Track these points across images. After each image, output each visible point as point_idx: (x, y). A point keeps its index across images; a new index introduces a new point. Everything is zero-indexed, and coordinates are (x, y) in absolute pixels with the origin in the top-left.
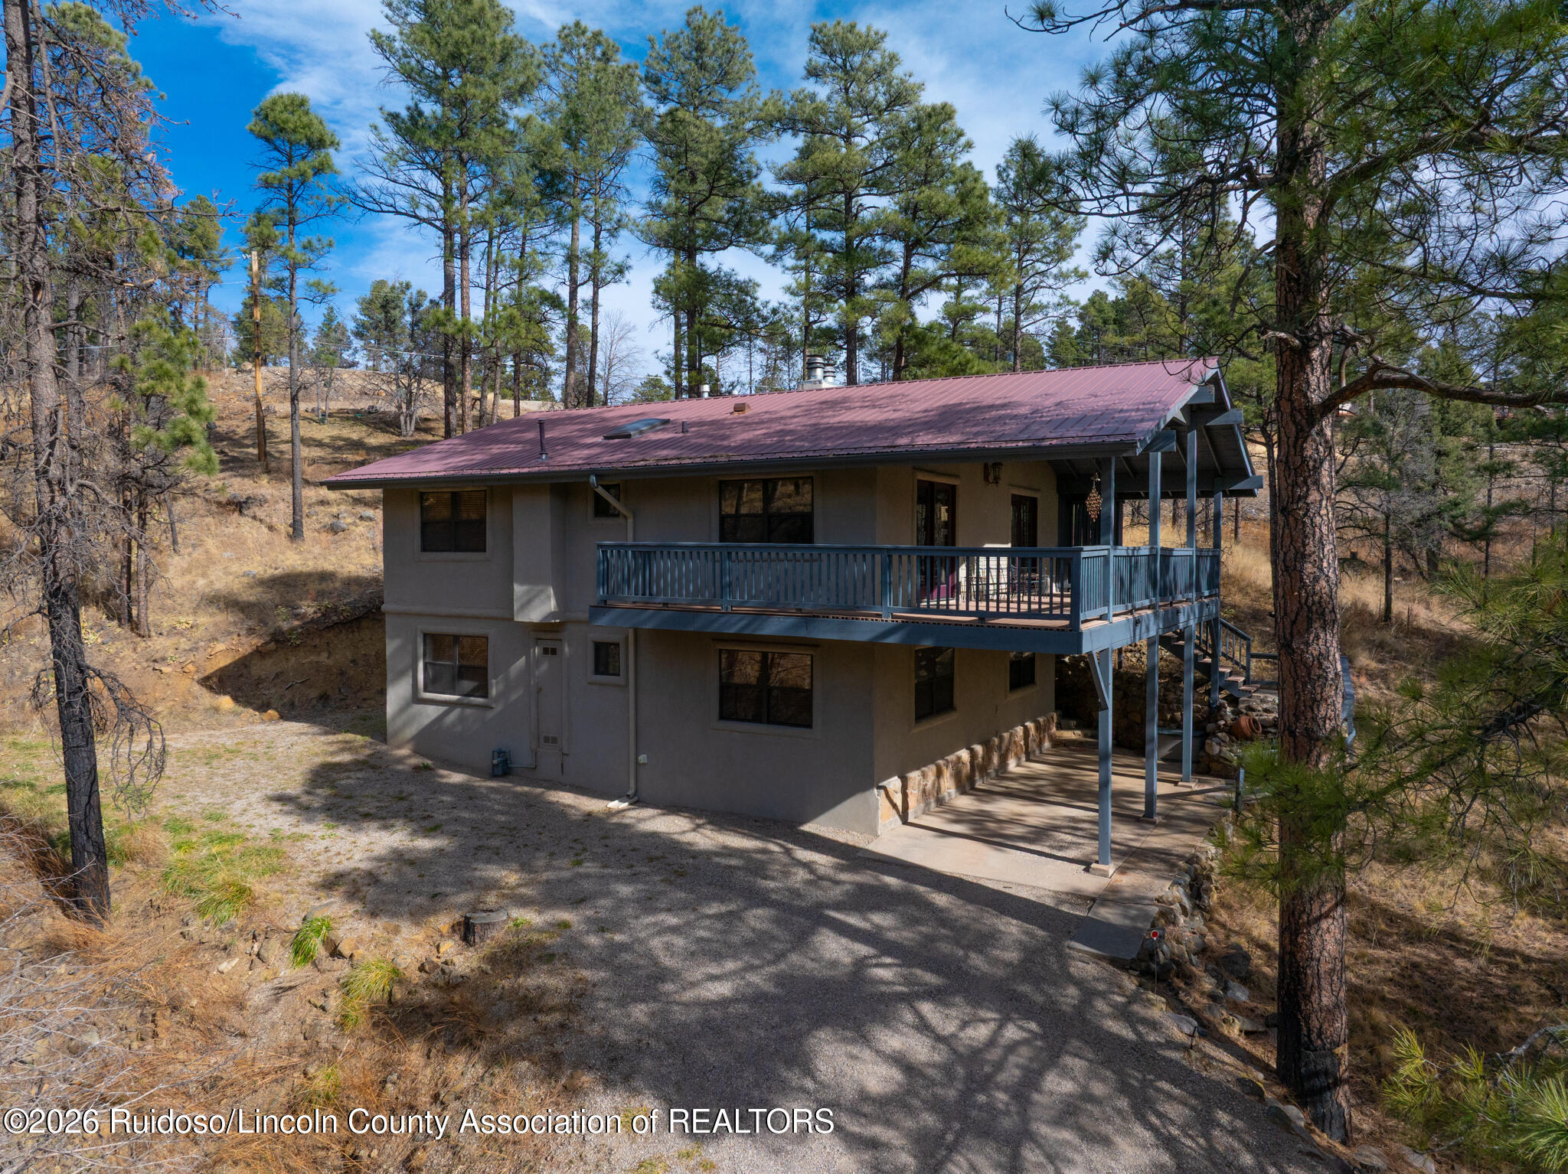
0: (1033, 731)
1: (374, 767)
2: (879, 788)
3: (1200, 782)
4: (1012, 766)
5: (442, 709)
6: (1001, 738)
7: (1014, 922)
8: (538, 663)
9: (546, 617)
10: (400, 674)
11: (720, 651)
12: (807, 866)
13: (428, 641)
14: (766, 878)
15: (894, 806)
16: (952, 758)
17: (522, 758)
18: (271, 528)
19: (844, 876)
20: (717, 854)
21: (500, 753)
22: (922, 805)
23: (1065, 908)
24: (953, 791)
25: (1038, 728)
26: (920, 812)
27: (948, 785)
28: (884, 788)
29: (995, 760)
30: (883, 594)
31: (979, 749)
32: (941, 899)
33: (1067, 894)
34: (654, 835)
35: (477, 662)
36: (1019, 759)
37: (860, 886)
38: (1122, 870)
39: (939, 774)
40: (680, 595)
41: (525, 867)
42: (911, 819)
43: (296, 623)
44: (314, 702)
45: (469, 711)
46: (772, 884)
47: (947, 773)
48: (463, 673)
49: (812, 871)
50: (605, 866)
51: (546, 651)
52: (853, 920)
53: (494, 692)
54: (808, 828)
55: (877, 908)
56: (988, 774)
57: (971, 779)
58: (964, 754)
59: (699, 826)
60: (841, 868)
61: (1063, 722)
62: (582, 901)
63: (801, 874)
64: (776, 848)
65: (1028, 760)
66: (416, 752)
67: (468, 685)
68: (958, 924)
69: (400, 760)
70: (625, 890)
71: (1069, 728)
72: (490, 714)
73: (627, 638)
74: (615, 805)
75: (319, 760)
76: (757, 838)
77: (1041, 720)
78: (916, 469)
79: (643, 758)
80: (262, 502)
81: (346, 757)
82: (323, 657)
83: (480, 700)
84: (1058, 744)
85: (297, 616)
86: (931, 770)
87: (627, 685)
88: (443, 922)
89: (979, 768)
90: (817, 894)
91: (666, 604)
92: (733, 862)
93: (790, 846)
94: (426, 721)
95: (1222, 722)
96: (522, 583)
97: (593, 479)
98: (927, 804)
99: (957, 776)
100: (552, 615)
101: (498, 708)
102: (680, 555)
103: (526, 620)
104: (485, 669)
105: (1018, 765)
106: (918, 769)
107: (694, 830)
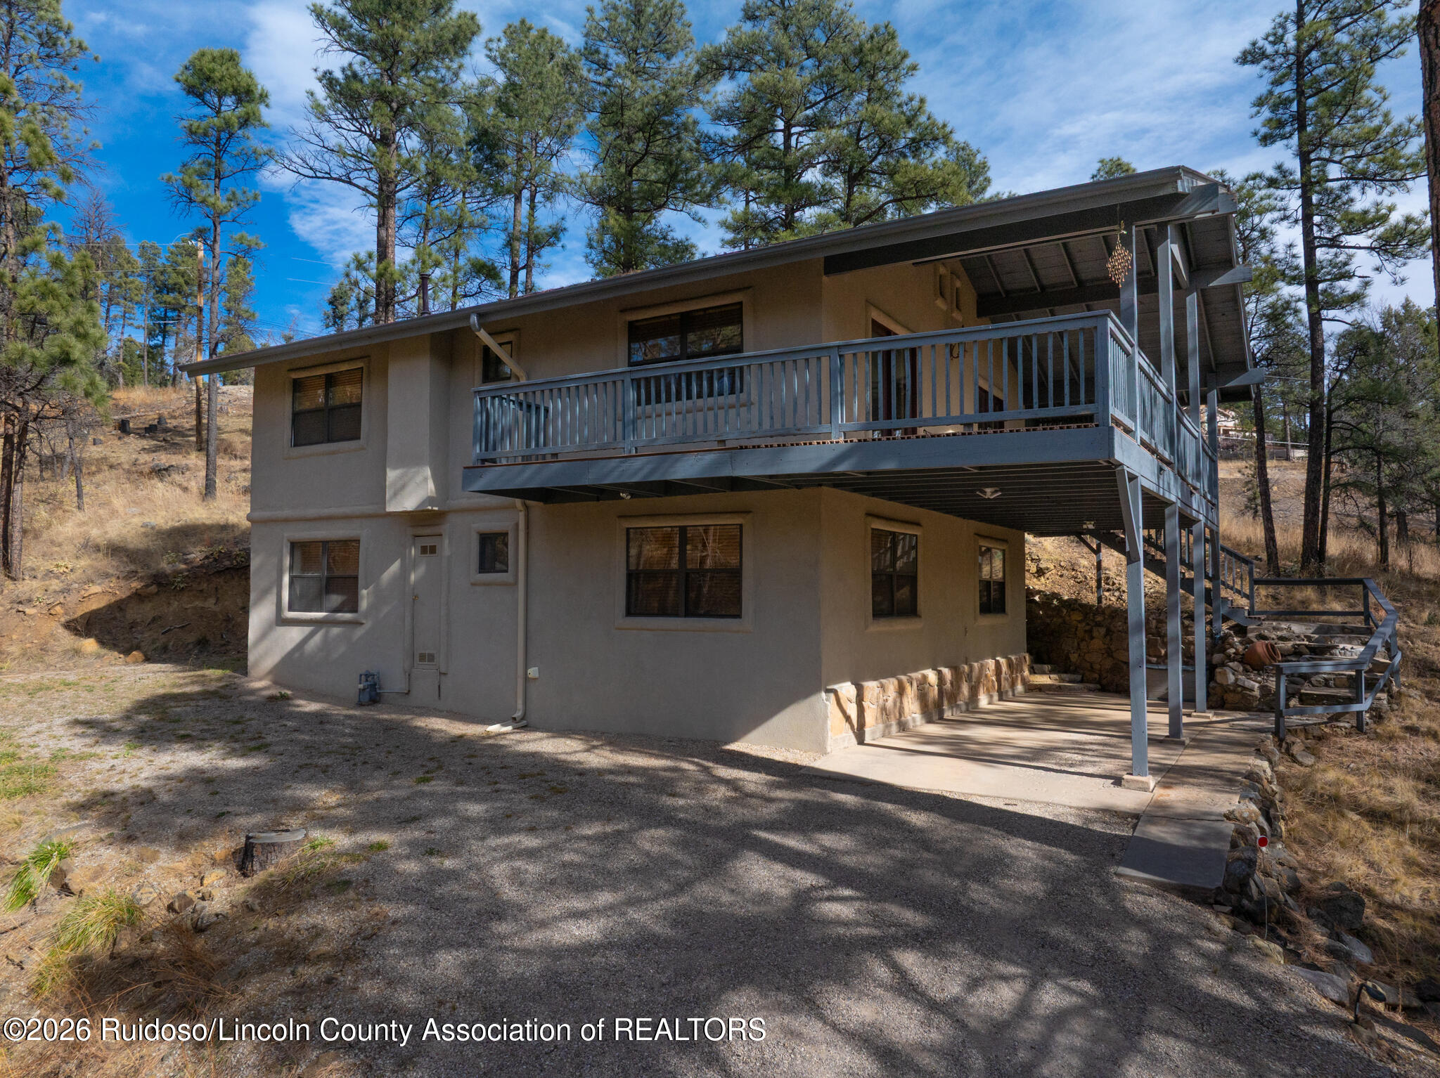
0: (1004, 668)
1: (222, 697)
2: (828, 691)
3: (1215, 714)
4: (983, 702)
5: (307, 630)
6: (971, 667)
8: (414, 566)
9: (423, 503)
10: (264, 593)
11: (628, 529)
12: (731, 784)
13: (298, 554)
14: (674, 795)
15: (848, 719)
16: (917, 675)
17: (394, 682)
19: (779, 794)
20: (611, 772)
21: (367, 675)
22: (881, 726)
24: (918, 716)
25: (1010, 665)
26: (878, 734)
27: (912, 707)
28: (835, 692)
29: (965, 689)
30: (832, 408)
31: (947, 672)
34: (534, 755)
35: (349, 573)
36: (991, 697)
37: (804, 805)
38: (1166, 786)
39: (901, 691)
40: (573, 442)
41: (352, 785)
42: (867, 740)
43: (183, 566)
44: (191, 646)
45: (336, 631)
46: (681, 802)
47: (911, 692)
48: (330, 585)
49: (736, 789)
50: (460, 783)
51: (424, 550)
52: (792, 842)
53: (364, 604)
54: (734, 747)
55: (828, 828)
56: (958, 706)
57: (939, 706)
58: (932, 676)
59: (595, 747)
60: (779, 786)
61: (1036, 666)
62: (414, 819)
63: (722, 792)
64: (692, 767)
65: (1001, 699)
66: (276, 683)
67: (336, 599)
69: (254, 692)
70: (475, 809)
71: (1043, 673)
72: (360, 632)
73: (517, 525)
74: (495, 728)
76: (668, 758)
77: (1013, 658)
79: (533, 672)
81: (196, 688)
83: (348, 616)
84: (1032, 689)
86: (891, 684)
87: (516, 583)
88: (221, 846)
89: (948, 695)
90: (741, 813)
92: (632, 779)
93: (710, 764)
94: (290, 646)
95: (1233, 651)
96: (395, 468)
97: (474, 319)
98: (888, 726)
99: (922, 697)
100: (430, 500)
101: (368, 624)
103: (400, 509)
104: (356, 578)
105: (990, 703)
106: (875, 679)
107: (587, 751)
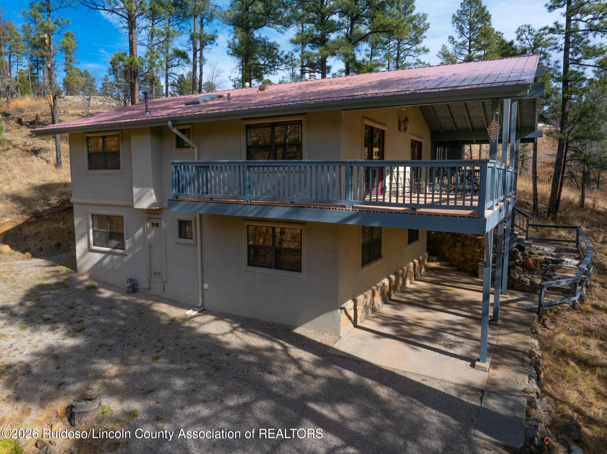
0: (417, 265)
1: (66, 287)
2: (342, 308)
3: (511, 294)
4: (408, 284)
5: (102, 255)
6: (403, 270)
7: (434, 411)
8: (149, 231)
9: (150, 206)
10: (82, 236)
11: (248, 226)
12: (296, 362)
13: (96, 219)
14: (270, 373)
15: (350, 318)
16: (380, 284)
17: (143, 284)
18: (48, 162)
19: (320, 371)
20: (242, 352)
21: (131, 280)
22: (364, 314)
23: (465, 398)
24: (380, 302)
25: (420, 262)
26: (363, 318)
27: (378, 300)
28: (344, 309)
29: (401, 282)
30: (347, 193)
31: (393, 277)
32: (383, 392)
33: (464, 386)
34: (207, 336)
35: (120, 232)
36: (411, 279)
37: (330, 380)
38: (494, 365)
39: (373, 294)
40: (220, 193)
41: (124, 362)
42: (359, 324)
43: (47, 208)
44: (53, 247)
45: (115, 257)
46: (274, 379)
47: (377, 294)
48: (112, 236)
49: (300, 367)
50: (172, 362)
51: (153, 225)
52: (326, 411)
53: (127, 247)
54: (299, 330)
55: (342, 400)
56: (397, 290)
57: (389, 294)
58: (386, 281)
59: (235, 329)
60: (317, 364)
61: (431, 258)
62: (151, 392)
63: (293, 370)
64: (278, 347)
65: (415, 280)
66: (91, 278)
67: (114, 243)
68: (397, 414)
69: (80, 283)
70: (179, 383)
71: (433, 261)
72: (126, 259)
73: (196, 218)
74: (190, 313)
75: (38, 282)
76: (268, 339)
77: (421, 258)
78: (364, 117)
79: (206, 286)
80: (47, 150)
81: (53, 281)
82: (61, 225)
83: (120, 251)
84: (428, 269)
85: (48, 205)
86: (369, 293)
87: (196, 245)
88: (61, 405)
89: (393, 287)
90: (303, 388)
91: (211, 199)
92: (252, 359)
93: (287, 345)
94: (95, 262)
95: (518, 261)
96: (137, 187)
97: (170, 123)
98: (367, 313)
99: (382, 294)
100: (154, 204)
101: (130, 256)
102: (219, 168)
103: (141, 208)
104: (123, 234)
105: (411, 283)
106: (362, 293)
107: (231, 332)
